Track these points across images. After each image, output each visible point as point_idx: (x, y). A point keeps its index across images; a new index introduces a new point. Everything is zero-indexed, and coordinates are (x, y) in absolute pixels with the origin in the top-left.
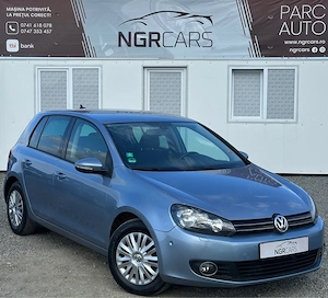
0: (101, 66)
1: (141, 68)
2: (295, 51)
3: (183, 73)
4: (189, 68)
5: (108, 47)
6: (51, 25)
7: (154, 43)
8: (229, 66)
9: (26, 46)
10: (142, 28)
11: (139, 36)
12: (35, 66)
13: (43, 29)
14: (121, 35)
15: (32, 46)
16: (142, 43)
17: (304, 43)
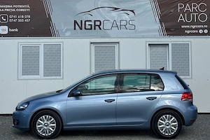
0: (63, 42)
1: (89, 44)
2: (188, 32)
3: (117, 46)
4: (120, 43)
5: (67, 30)
6: (29, 17)
7: (97, 27)
8: (146, 42)
9: (13, 30)
10: (90, 18)
11: (87, 23)
12: (18, 43)
13: (24, 19)
14: (75, 22)
15: (17, 30)
16: (89, 27)
17: (194, 27)
